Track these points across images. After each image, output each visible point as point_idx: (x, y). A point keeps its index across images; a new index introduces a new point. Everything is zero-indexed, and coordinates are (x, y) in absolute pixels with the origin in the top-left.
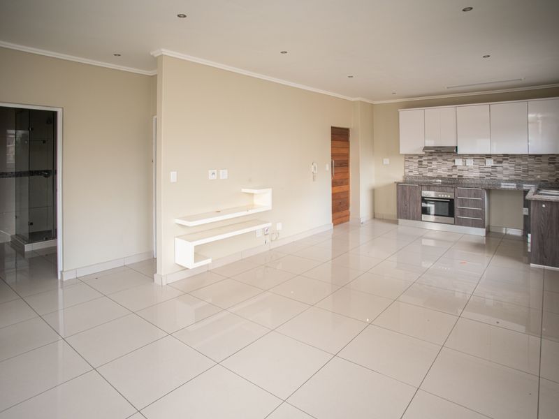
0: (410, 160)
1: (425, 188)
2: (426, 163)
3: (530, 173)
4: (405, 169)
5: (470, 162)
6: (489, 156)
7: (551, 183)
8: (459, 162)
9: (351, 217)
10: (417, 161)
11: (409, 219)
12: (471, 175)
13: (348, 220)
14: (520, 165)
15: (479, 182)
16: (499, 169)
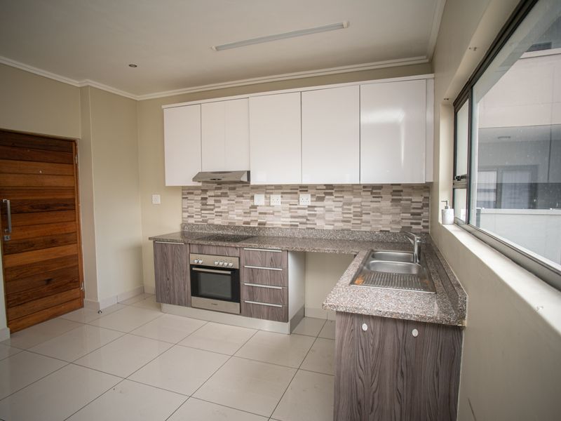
0: (190, 197)
1: (195, 249)
2: (212, 202)
3: (365, 217)
4: (183, 212)
5: (276, 200)
6: (304, 188)
7: (394, 234)
8: (260, 200)
9: (86, 299)
10: (200, 198)
11: (174, 304)
12: (278, 222)
14: (350, 204)
15: (289, 233)
16: (319, 211)
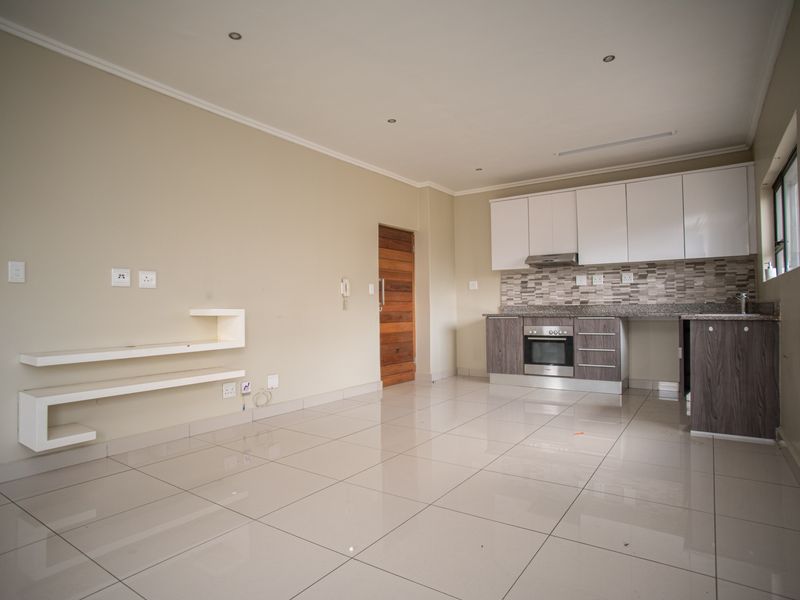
0: (509, 281)
1: (528, 321)
2: (533, 285)
3: (688, 291)
4: (502, 295)
5: (599, 280)
6: (626, 267)
8: (582, 280)
9: (417, 373)
10: (520, 282)
11: (505, 372)
12: (600, 300)
13: (413, 379)
14: (673, 280)
15: (612, 310)
16: (641, 287)
